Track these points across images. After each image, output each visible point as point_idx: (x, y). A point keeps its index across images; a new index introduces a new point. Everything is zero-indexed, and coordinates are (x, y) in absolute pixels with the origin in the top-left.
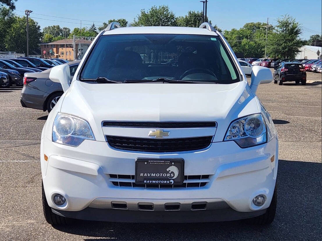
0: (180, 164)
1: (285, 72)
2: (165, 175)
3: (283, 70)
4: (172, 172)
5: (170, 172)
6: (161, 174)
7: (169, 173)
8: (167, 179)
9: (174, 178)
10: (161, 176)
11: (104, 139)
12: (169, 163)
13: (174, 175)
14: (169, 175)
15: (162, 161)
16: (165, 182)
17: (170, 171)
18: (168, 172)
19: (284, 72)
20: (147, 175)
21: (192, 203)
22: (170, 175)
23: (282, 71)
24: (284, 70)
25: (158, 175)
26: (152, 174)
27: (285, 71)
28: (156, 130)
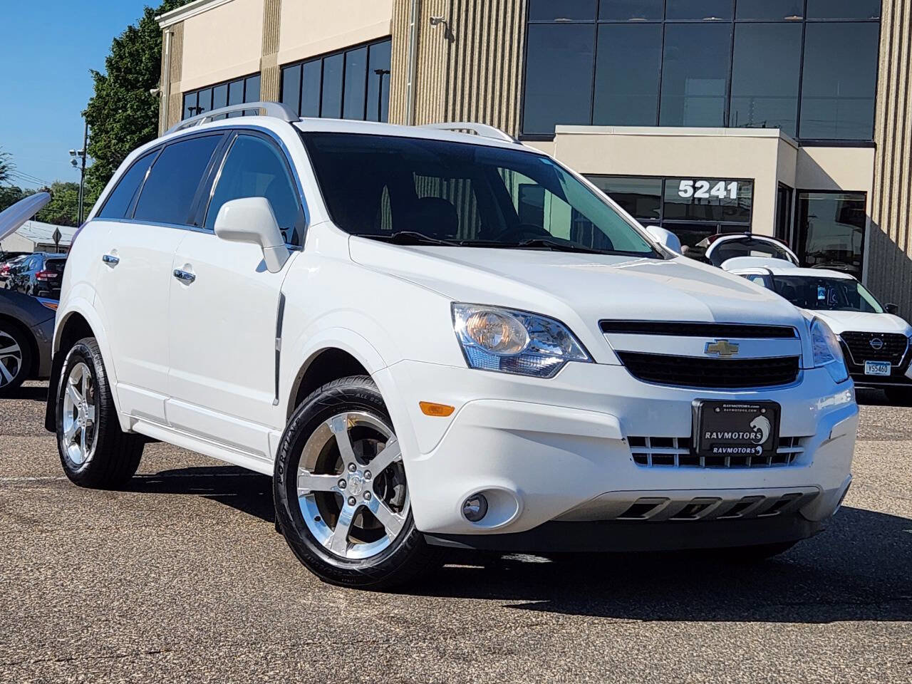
0: (773, 412)
1: (48, 283)
2: (747, 436)
3: (42, 275)
4: (759, 430)
5: (755, 430)
6: (741, 434)
7: (754, 432)
8: (751, 444)
9: (761, 443)
10: (741, 437)
11: (616, 361)
12: (755, 408)
13: (762, 435)
14: (753, 436)
15: (746, 406)
16: (748, 451)
17: (755, 427)
18: (751, 430)
19: (46, 280)
20: (717, 435)
21: (783, 497)
22: (756, 436)
23: (39, 279)
24: (45, 275)
25: (735, 436)
26: (726, 434)
27: (48, 278)
28: (716, 340)
